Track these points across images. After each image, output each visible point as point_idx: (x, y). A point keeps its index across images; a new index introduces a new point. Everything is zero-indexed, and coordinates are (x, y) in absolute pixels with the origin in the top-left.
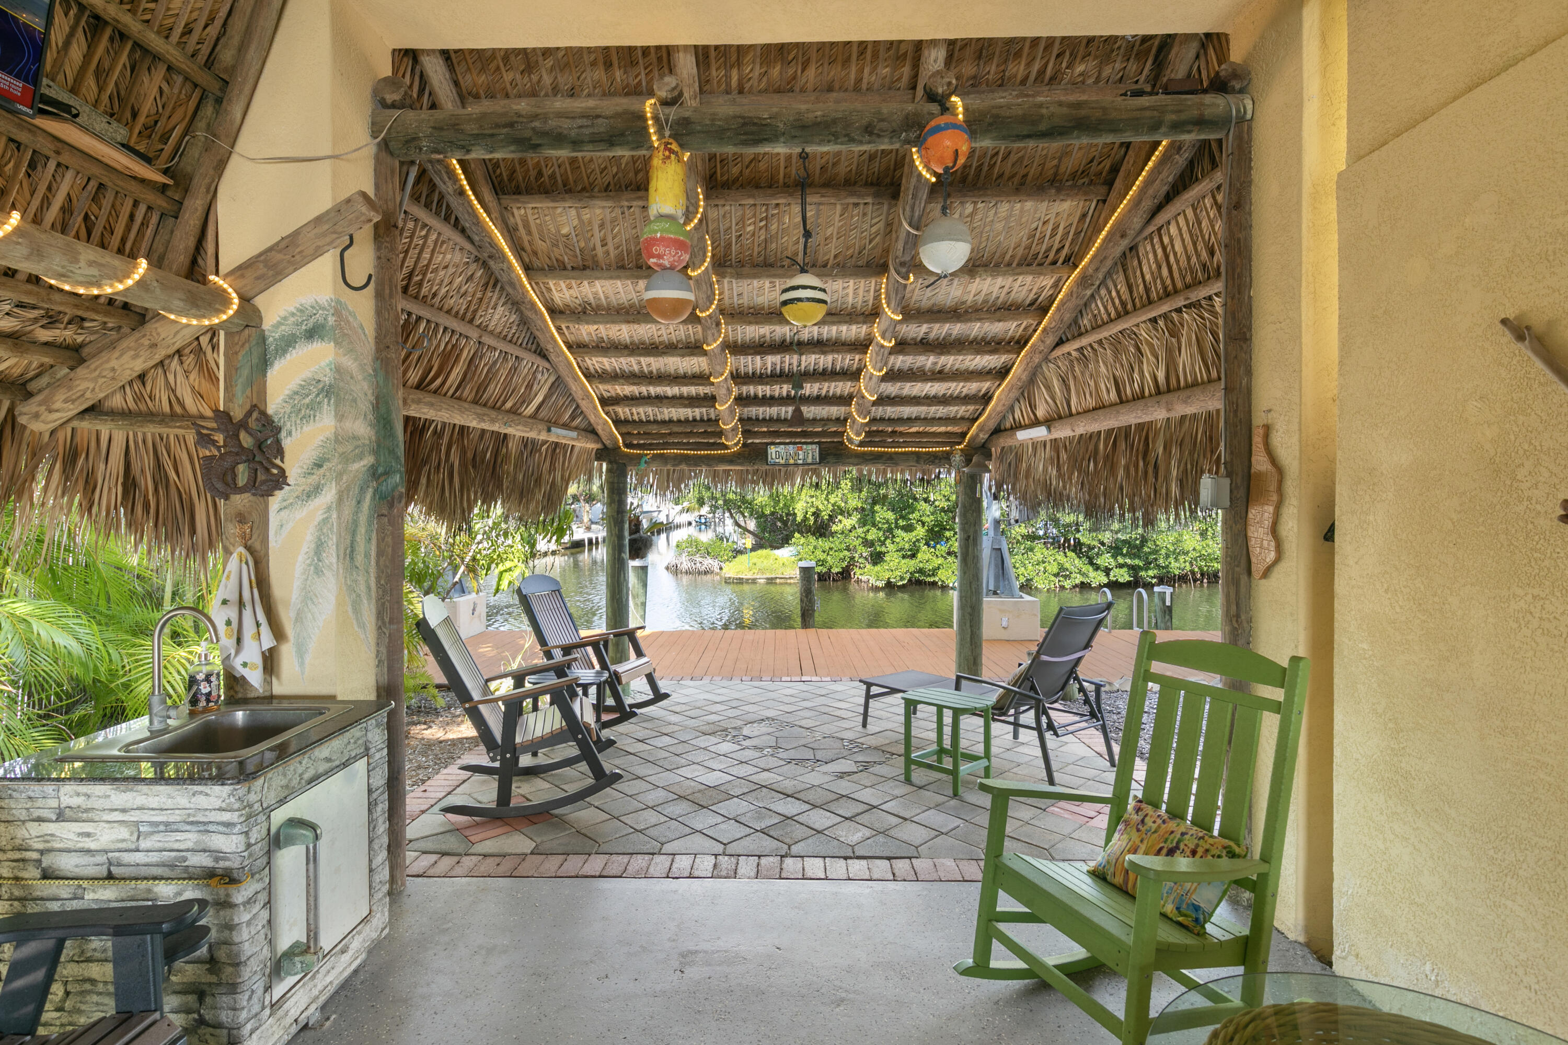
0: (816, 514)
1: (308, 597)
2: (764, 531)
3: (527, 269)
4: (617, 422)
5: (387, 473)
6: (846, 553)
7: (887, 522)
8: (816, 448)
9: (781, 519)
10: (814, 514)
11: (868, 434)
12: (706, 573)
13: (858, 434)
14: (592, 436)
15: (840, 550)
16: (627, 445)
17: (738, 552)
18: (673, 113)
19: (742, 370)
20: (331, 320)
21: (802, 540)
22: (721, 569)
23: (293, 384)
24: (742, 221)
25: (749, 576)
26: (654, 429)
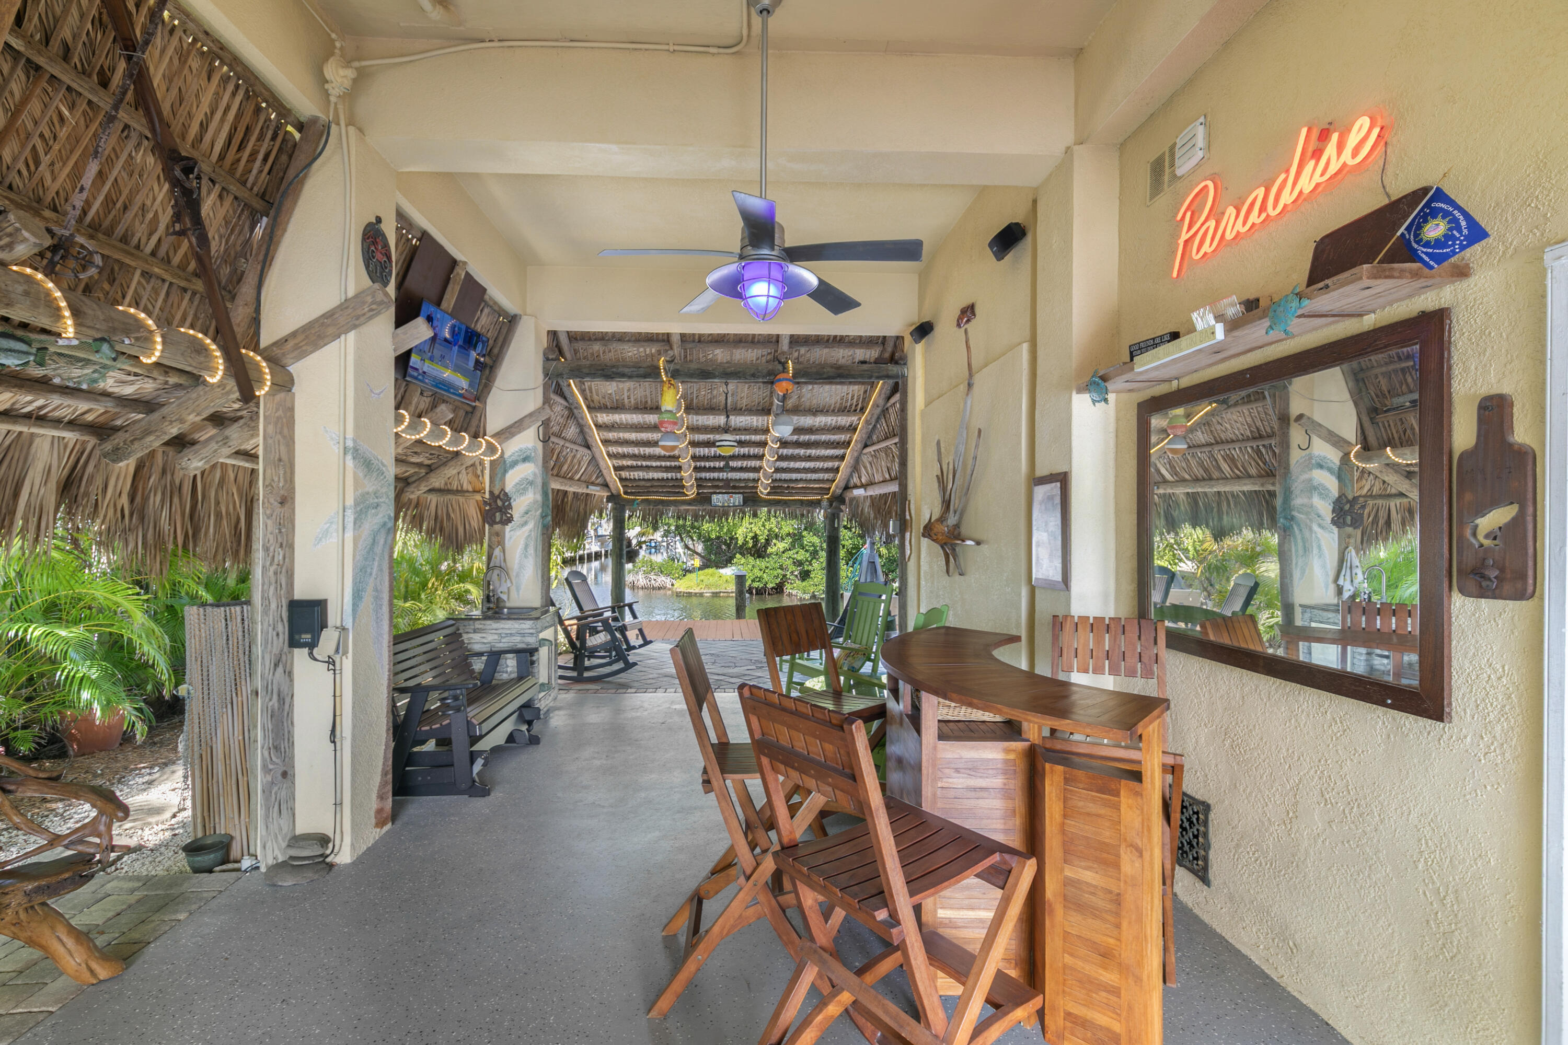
0: (755, 538)
1: (521, 566)
2: (710, 553)
3: (588, 407)
4: (621, 479)
5: (546, 516)
6: (780, 571)
7: (813, 546)
8: (741, 496)
9: (725, 543)
10: (753, 538)
11: (772, 488)
12: (659, 588)
13: (766, 489)
14: (606, 488)
15: (774, 569)
16: (625, 493)
17: (687, 571)
18: (672, 366)
19: (697, 454)
20: (533, 454)
21: (743, 561)
22: (673, 585)
23: (517, 480)
24: (699, 390)
25: (697, 591)
26: (642, 483)
